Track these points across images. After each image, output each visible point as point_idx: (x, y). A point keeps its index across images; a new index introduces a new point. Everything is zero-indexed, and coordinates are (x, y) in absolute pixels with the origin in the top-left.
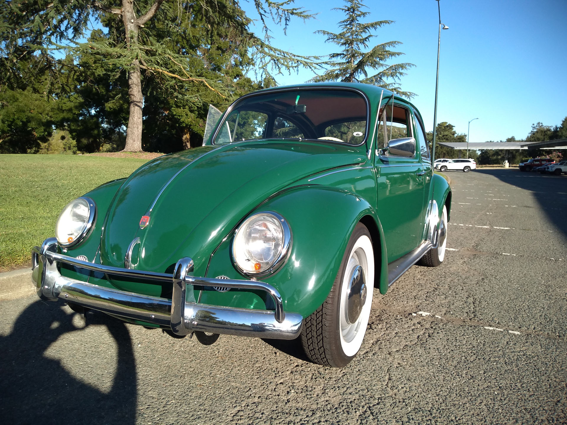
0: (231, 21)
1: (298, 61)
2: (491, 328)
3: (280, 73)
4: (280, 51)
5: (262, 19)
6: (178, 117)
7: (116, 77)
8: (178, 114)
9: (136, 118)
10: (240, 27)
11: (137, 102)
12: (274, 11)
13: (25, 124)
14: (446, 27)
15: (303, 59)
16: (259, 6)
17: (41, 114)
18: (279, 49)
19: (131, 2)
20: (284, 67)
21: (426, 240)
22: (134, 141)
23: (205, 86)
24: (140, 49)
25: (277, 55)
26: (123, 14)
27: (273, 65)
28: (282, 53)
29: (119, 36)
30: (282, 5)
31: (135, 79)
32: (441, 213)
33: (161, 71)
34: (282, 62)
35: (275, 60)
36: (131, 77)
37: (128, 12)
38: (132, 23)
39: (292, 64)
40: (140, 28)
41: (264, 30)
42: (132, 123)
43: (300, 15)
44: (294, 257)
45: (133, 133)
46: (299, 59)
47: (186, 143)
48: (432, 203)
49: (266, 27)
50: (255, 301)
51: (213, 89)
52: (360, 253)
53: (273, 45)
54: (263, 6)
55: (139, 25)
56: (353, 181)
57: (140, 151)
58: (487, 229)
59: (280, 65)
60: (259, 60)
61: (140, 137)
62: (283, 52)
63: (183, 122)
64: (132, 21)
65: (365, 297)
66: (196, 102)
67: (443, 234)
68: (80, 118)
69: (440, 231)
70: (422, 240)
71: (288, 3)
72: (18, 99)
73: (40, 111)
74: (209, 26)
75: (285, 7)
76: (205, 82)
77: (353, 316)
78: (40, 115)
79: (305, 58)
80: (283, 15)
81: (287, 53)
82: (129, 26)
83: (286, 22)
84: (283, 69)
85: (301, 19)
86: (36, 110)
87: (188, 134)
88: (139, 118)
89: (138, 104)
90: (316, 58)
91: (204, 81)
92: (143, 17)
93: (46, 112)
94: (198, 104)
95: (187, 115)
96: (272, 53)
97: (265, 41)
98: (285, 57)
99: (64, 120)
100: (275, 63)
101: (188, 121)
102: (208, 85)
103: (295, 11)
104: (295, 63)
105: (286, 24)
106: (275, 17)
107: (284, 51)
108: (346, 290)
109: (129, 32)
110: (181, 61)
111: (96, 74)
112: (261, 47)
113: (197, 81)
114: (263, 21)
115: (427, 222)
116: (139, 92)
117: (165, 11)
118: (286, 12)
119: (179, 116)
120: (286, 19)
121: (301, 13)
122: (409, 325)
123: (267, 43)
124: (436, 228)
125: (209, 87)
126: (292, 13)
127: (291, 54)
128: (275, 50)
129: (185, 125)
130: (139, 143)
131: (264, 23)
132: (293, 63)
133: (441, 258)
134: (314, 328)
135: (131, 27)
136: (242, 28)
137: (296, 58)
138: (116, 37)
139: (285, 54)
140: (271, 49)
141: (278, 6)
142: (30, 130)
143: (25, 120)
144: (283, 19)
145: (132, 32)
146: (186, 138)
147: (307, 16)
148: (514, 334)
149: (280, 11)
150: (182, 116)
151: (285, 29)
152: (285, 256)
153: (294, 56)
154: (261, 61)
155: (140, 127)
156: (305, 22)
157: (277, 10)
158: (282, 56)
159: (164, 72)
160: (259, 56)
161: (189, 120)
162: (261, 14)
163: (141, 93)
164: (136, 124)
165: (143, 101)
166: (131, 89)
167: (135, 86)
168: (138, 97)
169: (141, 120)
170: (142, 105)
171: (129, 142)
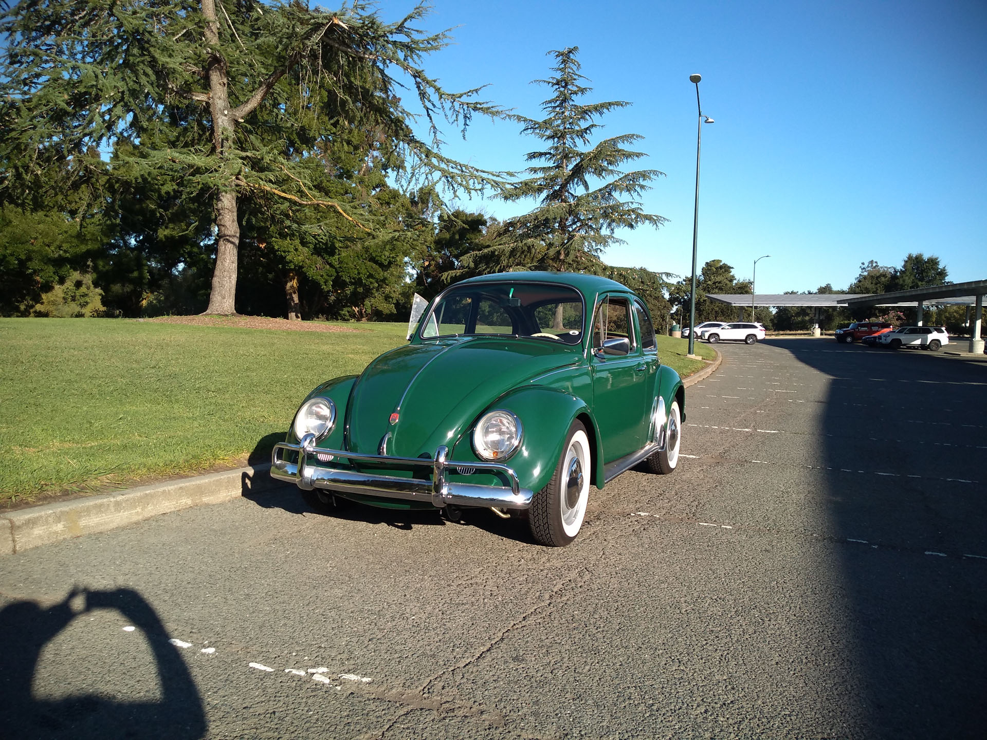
0: (381, 116)
1: (482, 180)
2: (706, 524)
3: (456, 196)
4: (455, 163)
5: (429, 115)
6: (283, 254)
7: (192, 196)
8: (282, 249)
9: (228, 261)
10: (393, 125)
11: (229, 236)
12: (448, 105)
13: (22, 263)
14: (710, 120)
15: (490, 177)
16: (424, 97)
17: (49, 246)
18: (454, 160)
19: (224, 84)
20: (462, 189)
21: (652, 442)
22: (224, 298)
23: (336, 212)
24: (242, 158)
25: (451, 170)
26: (210, 102)
27: (444, 185)
28: (459, 167)
29: (201, 133)
30: (460, 97)
31: (228, 202)
32: (669, 412)
33: (268, 189)
34: (459, 179)
35: (447, 177)
36: (222, 198)
37: (220, 98)
38: (226, 115)
39: (474, 183)
40: (236, 123)
41: (432, 131)
42: (221, 270)
43: (486, 111)
44: (524, 448)
45: (222, 286)
46: (485, 175)
47: (291, 294)
48: (658, 400)
49: (434, 128)
50: (495, 481)
51: (350, 219)
52: (577, 446)
53: (445, 154)
54: (431, 98)
55: (236, 118)
56: (569, 378)
57: (233, 314)
58: (747, 432)
59: (455, 186)
60: (424, 176)
61: (233, 292)
62: (460, 165)
63: (291, 262)
64: (226, 112)
65: (582, 486)
66: (319, 235)
67: (673, 436)
68: (114, 252)
69: (669, 433)
70: (646, 441)
71: (469, 94)
72: (10, 222)
73: (47, 241)
74: (346, 123)
75: (465, 99)
76: (339, 208)
77: (572, 501)
78: (47, 248)
79: (493, 175)
80: (461, 111)
81: (466, 166)
82: (220, 121)
83: (465, 121)
84: (461, 191)
85: (487, 117)
86: (40, 240)
87: (295, 281)
88: (233, 262)
89: (231, 239)
90: (511, 174)
91: (337, 206)
92: (242, 107)
93: (58, 243)
94: (322, 239)
95: (296, 250)
96: (443, 166)
97: (433, 148)
98: (462, 171)
99: (89, 254)
100: (448, 181)
101: (298, 260)
102: (342, 212)
103: (479, 106)
104: (479, 183)
105: (466, 124)
106: (449, 113)
107: (462, 163)
108: (565, 479)
109: (220, 130)
110: (300, 173)
111: (163, 192)
112: (427, 156)
113: (325, 205)
114: (431, 119)
115: (653, 421)
116: (233, 221)
117: (275, 95)
118: (465, 107)
119: (284, 252)
120: (465, 117)
121: (489, 108)
122: (626, 522)
123: (435, 151)
124: (664, 429)
125: (344, 214)
126: (475, 109)
127: (472, 168)
128: (448, 161)
129: (293, 267)
130: (231, 301)
131: (431, 121)
132: (476, 182)
133: (672, 464)
134: (540, 506)
135: (223, 122)
136: (396, 126)
137: (480, 173)
138: (196, 135)
139: (464, 168)
140: (441, 159)
141: (453, 97)
142: (31, 274)
143: (24, 257)
144: (461, 117)
145: (225, 129)
146: (292, 287)
147: (497, 112)
148: (726, 529)
149: (457, 105)
150: (289, 252)
151: (463, 131)
152: (517, 447)
153: (477, 171)
154: (427, 178)
155: (234, 276)
156: (493, 121)
157: (453, 103)
158: (459, 170)
159: (274, 190)
160: (423, 169)
161: (300, 258)
162: (427, 109)
163: (236, 223)
164: (228, 271)
165: (238, 235)
166: (221, 217)
167: (226, 211)
168: (231, 229)
169: (235, 265)
170: (237, 241)
171: (215, 299)
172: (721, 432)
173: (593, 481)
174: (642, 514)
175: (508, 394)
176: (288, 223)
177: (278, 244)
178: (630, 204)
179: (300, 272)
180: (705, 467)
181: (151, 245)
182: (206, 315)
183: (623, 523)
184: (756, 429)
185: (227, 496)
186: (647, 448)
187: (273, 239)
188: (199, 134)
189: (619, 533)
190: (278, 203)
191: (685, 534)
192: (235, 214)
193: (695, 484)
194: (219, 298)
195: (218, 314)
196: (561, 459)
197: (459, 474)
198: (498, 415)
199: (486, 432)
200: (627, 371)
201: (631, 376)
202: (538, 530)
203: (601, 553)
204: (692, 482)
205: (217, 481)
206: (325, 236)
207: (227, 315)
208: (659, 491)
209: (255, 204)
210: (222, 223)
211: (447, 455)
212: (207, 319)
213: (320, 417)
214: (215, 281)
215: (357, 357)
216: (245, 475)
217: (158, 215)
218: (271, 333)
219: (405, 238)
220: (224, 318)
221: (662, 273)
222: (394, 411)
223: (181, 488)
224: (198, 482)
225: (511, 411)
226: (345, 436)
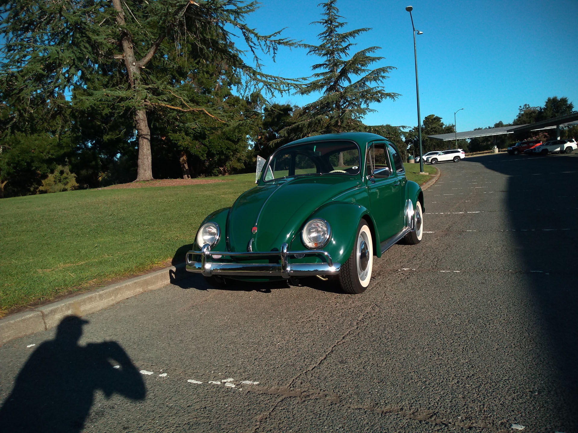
0: (224, 55)
1: (288, 85)
2: (444, 271)
3: (273, 96)
4: (271, 76)
5: (252, 50)
6: (176, 142)
7: (120, 114)
8: (175, 139)
9: (145, 150)
10: (232, 59)
11: (145, 135)
12: (263, 43)
13: (29, 164)
14: (421, 32)
15: (293, 82)
16: (248, 40)
17: (42, 153)
19: (131, 47)
20: (277, 91)
21: (406, 226)
22: (146, 171)
23: (204, 113)
24: (147, 89)
25: (269, 81)
26: (125, 58)
27: (266, 90)
28: (273, 79)
29: (121, 77)
30: (270, 37)
31: (141, 115)
32: (415, 208)
33: (164, 105)
34: (274, 86)
35: (267, 85)
36: (138, 113)
37: (130, 56)
38: (134, 66)
39: (283, 87)
40: (141, 69)
41: (255, 60)
42: (142, 155)
43: (286, 44)
44: (332, 239)
45: (144, 164)
46: (289, 82)
47: (183, 164)
48: (408, 201)
49: (256, 57)
50: (317, 260)
51: (213, 117)
52: (364, 234)
53: (264, 72)
54: (253, 40)
55: (140, 66)
57: (152, 180)
58: (461, 214)
59: (272, 90)
60: (253, 86)
61: (150, 167)
62: (274, 77)
63: (181, 146)
64: (134, 64)
66: (196, 128)
67: (419, 222)
68: (80, 152)
69: (416, 220)
70: (403, 227)
71: (275, 35)
72: (20, 141)
73: (41, 150)
74: (205, 61)
75: (273, 38)
76: (205, 111)
78: (41, 154)
80: (271, 46)
81: (277, 78)
82: (131, 69)
83: (274, 51)
84: (276, 93)
85: (287, 48)
86: (37, 150)
87: (185, 156)
88: (148, 150)
89: (145, 137)
90: (304, 79)
92: (143, 59)
93: (47, 150)
94: (198, 130)
95: (183, 139)
96: (264, 79)
97: (257, 69)
98: (276, 81)
99: (65, 155)
100: (268, 88)
101: (185, 144)
102: (207, 113)
103: (281, 41)
104: (286, 87)
105: (274, 53)
106: (264, 48)
108: (359, 254)
109: (132, 74)
110: (181, 94)
111: (104, 114)
112: (254, 74)
113: (197, 111)
114: (254, 52)
115: (406, 214)
116: (146, 126)
117: (161, 50)
118: (273, 43)
120: (274, 49)
121: (287, 42)
123: (258, 71)
124: (413, 218)
125: (209, 114)
126: (279, 43)
127: (281, 78)
128: (267, 76)
129: (182, 149)
130: (149, 172)
131: (254, 54)
133: (420, 238)
135: (133, 69)
136: (234, 59)
137: (286, 81)
140: (262, 75)
141: (266, 38)
142: (34, 170)
143: (29, 160)
144: (271, 49)
145: (135, 73)
146: (184, 160)
147: (293, 44)
148: (456, 273)
149: (268, 42)
151: (273, 57)
152: (328, 239)
153: (284, 79)
154: (255, 87)
155: (149, 157)
156: (291, 49)
157: (266, 42)
159: (167, 105)
160: (252, 83)
162: (251, 47)
163: (147, 127)
164: (146, 155)
165: (149, 134)
166: (138, 125)
167: (141, 121)
168: (145, 131)
169: (150, 151)
170: (149, 138)
171: (140, 172)
172: (445, 216)
173: (375, 254)
174: (405, 269)
175: (319, 209)
176: (177, 123)
177: (173, 136)
178: (377, 88)
179: (186, 151)
180: (439, 237)
181: (100, 145)
182: (137, 181)
183: (395, 276)
184: (466, 212)
185: (162, 284)
186: (404, 230)
187: (169, 134)
188: (120, 78)
189: (393, 282)
190: (170, 113)
191: (432, 278)
192: (146, 122)
193: (434, 248)
194: (143, 171)
195: (143, 180)
196: (355, 243)
197: (295, 258)
198: (315, 221)
199: (309, 232)
200: (388, 187)
201: (391, 189)
202: (345, 285)
203: (384, 295)
204: (432, 247)
205: (155, 276)
206: (199, 128)
207: (148, 181)
208: (414, 255)
209: (157, 115)
210: (140, 128)
211: (288, 248)
212: (137, 184)
213: (211, 234)
214: (140, 161)
215: (226, 196)
216: (171, 271)
217: (102, 128)
218: (175, 188)
219: (246, 124)
220: (147, 182)
221: (400, 127)
222: (254, 226)
223: (135, 283)
224: (145, 278)
225: (322, 218)
226: (227, 243)
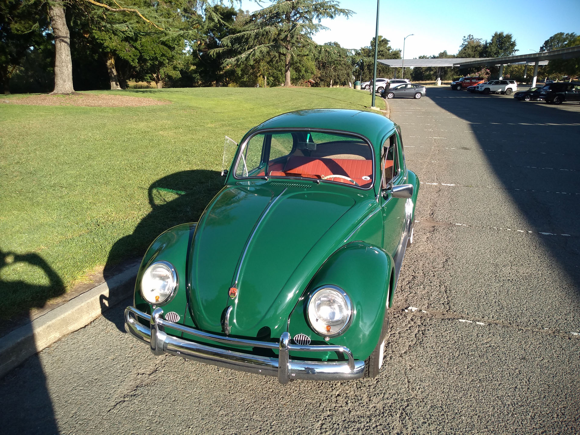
6: (101, 42)
8: (100, 38)
11: (63, 37)
22: (65, 82)
23: (137, 16)
31: (57, 10)
36: (53, 7)
42: (60, 61)
45: (62, 73)
47: (111, 69)
51: (148, 21)
57: (73, 93)
61: (71, 77)
63: (107, 47)
66: (126, 31)
76: (139, 13)
87: (113, 59)
88: (68, 56)
89: (65, 40)
91: (137, 11)
94: (129, 34)
95: (111, 38)
101: (112, 46)
113: (129, 11)
116: (64, 25)
125: (143, 17)
129: (109, 51)
130: (70, 84)
146: (111, 64)
148: (480, 325)
150: (105, 40)
155: (70, 65)
159: (90, 1)
163: (66, 26)
164: (65, 62)
165: (69, 35)
170: (68, 41)
171: (58, 82)
174: (413, 309)
176: (103, 23)
177: (97, 34)
178: (331, 2)
184: (440, 183)
187: (94, 31)
190: (95, 10)
192: (64, 19)
194: (62, 82)
195: (63, 94)
199: (319, 308)
207: (68, 94)
210: (56, 26)
214: (57, 69)
216: (102, 297)
220: (67, 97)
222: (233, 285)
